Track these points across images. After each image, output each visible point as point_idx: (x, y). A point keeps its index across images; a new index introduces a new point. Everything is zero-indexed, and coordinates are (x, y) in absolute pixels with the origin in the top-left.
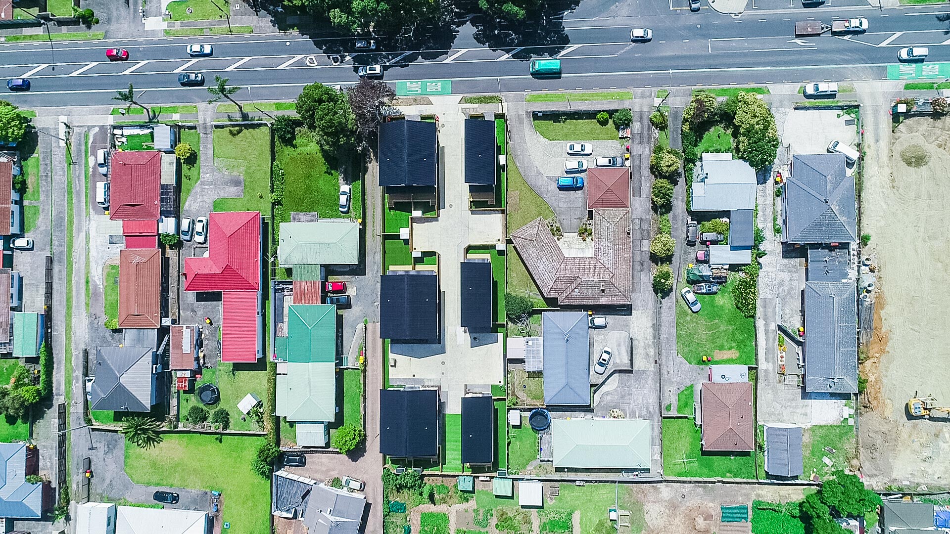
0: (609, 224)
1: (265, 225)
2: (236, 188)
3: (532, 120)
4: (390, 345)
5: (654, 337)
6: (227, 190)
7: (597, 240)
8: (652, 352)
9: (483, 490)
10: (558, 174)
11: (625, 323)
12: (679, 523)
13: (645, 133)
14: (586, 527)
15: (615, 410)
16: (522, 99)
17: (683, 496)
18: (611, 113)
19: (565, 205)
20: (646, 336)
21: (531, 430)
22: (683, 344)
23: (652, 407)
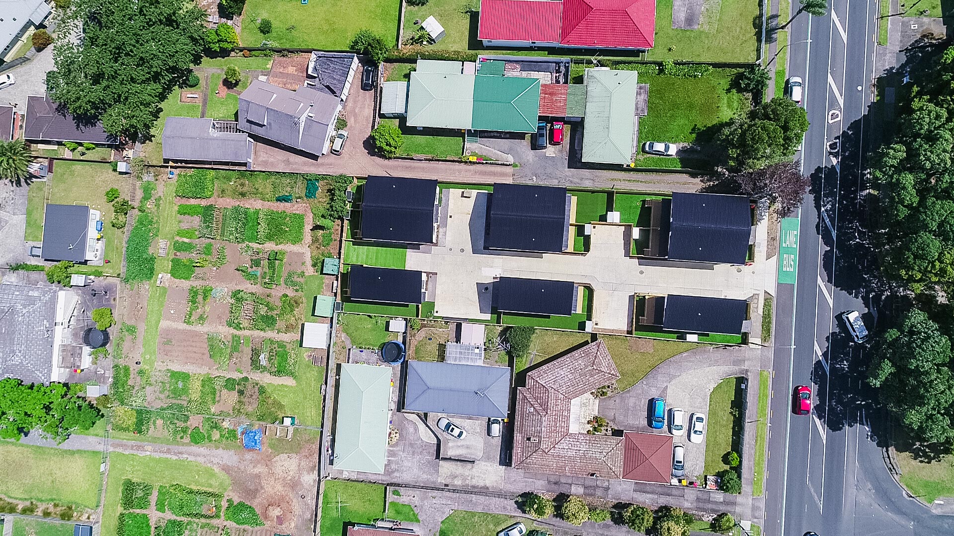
0: (605, 454)
1: (636, 53)
2: (683, 19)
3: (736, 376)
4: (487, 192)
5: (473, 487)
6: (682, 9)
7: (588, 439)
8: (458, 482)
9: (323, 283)
10: (669, 400)
11: (492, 456)
12: (276, 489)
13: (710, 506)
14: (278, 390)
15: (398, 435)
16: (764, 367)
17: (303, 497)
18: (738, 469)
19: (631, 404)
20: (476, 478)
21: (383, 341)
22: (464, 517)
23: (398, 476)
